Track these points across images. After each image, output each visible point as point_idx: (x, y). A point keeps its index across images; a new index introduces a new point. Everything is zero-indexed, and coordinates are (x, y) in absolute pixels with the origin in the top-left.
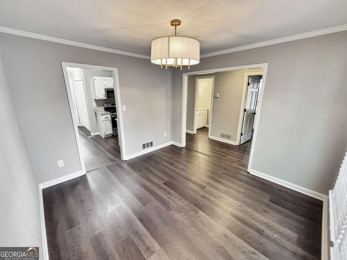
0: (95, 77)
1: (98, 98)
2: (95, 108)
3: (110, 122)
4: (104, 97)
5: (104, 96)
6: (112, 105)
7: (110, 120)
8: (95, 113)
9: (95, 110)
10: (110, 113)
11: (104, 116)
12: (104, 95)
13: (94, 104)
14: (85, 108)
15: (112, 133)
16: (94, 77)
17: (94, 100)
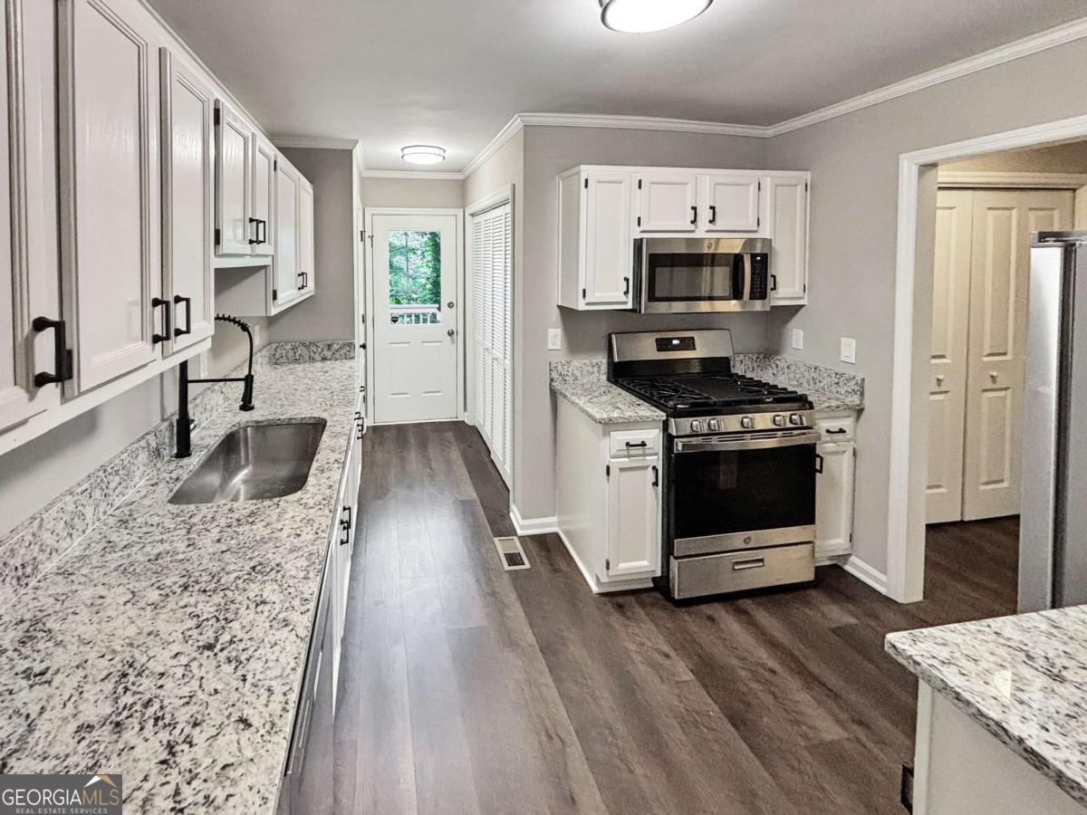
0: (587, 171)
1: (589, 299)
2: (554, 361)
3: (656, 484)
4: (623, 298)
5: (626, 293)
6: (660, 349)
7: (654, 468)
8: (554, 394)
9: (555, 375)
10: (663, 416)
11: (621, 437)
12: (627, 280)
13: (555, 337)
14: (499, 344)
15: (659, 574)
16: (583, 167)
17: (557, 311)
